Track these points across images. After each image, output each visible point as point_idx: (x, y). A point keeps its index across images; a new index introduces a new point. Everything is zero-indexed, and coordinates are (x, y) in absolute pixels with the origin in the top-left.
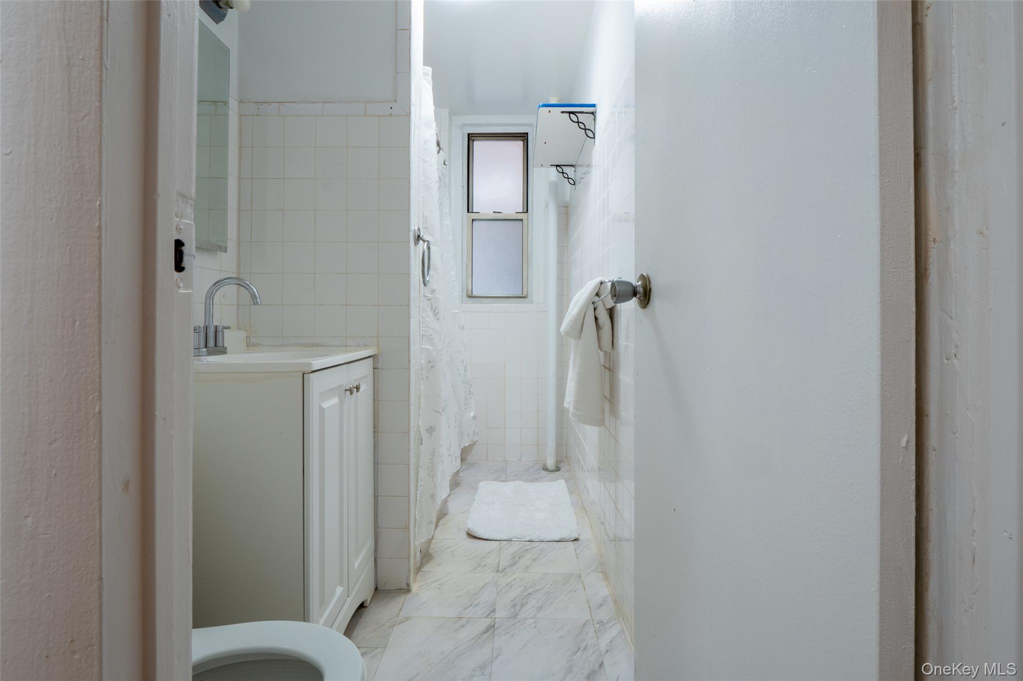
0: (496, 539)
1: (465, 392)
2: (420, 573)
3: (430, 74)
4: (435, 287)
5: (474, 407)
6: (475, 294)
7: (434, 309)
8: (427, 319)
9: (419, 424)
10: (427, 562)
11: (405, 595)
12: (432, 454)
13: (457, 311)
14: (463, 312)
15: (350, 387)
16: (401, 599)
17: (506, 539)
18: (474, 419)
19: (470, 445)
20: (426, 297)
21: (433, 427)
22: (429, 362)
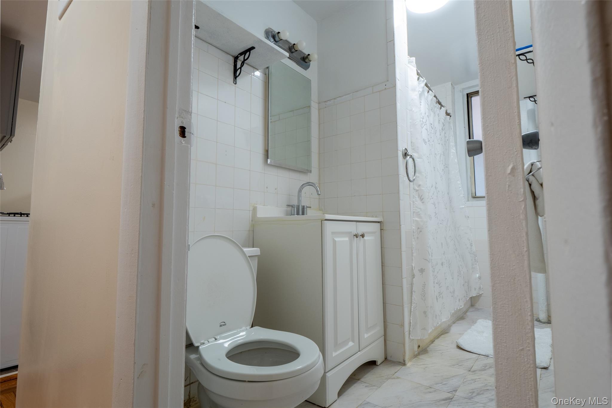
0: (476, 353)
1: (472, 260)
2: (416, 358)
3: (414, 61)
4: (421, 183)
5: (479, 270)
6: (478, 195)
7: (420, 197)
8: (416, 202)
9: (412, 265)
10: (422, 354)
11: (401, 366)
12: (424, 286)
13: (463, 207)
14: (467, 207)
15: (356, 234)
16: (398, 368)
17: (484, 354)
18: (479, 279)
19: (476, 296)
20: (415, 189)
21: (423, 269)
22: (418, 228)
